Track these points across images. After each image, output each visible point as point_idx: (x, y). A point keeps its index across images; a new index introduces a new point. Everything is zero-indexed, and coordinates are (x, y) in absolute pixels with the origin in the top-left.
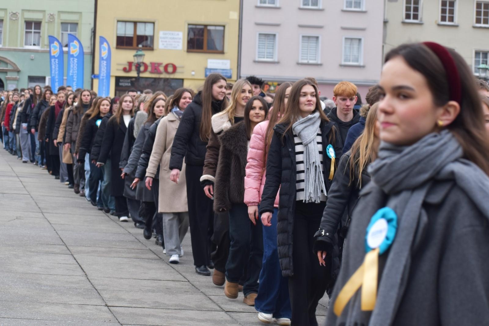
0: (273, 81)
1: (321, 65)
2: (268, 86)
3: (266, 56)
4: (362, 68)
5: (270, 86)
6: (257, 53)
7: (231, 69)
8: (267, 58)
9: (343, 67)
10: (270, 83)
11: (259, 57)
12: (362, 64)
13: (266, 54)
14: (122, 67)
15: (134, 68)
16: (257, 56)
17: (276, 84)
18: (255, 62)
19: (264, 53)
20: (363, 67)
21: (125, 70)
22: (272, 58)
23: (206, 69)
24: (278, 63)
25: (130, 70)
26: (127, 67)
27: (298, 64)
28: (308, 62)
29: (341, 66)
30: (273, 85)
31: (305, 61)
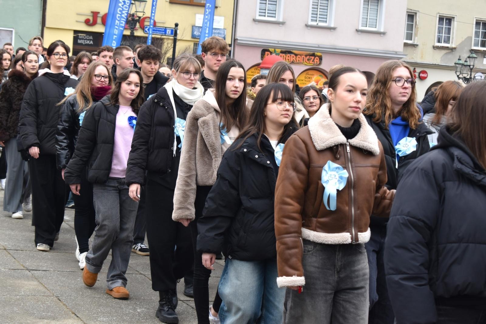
0: (275, 48)
1: (334, 29)
2: (269, 53)
3: (267, 14)
4: (382, 35)
5: (271, 53)
6: (258, 10)
7: (224, 29)
8: (268, 16)
9: (359, 33)
10: (270, 49)
11: (260, 15)
12: (382, 30)
13: (267, 11)
14: (83, 19)
15: (99, 20)
16: (258, 14)
17: (278, 50)
18: (255, 20)
19: (265, 10)
20: (384, 33)
21: (87, 22)
22: (275, 17)
23: (193, 27)
24: (283, 23)
25: (94, 23)
26: (91, 19)
27: (307, 26)
28: (317, 24)
29: (357, 31)
30: (275, 51)
31: (314, 23)
